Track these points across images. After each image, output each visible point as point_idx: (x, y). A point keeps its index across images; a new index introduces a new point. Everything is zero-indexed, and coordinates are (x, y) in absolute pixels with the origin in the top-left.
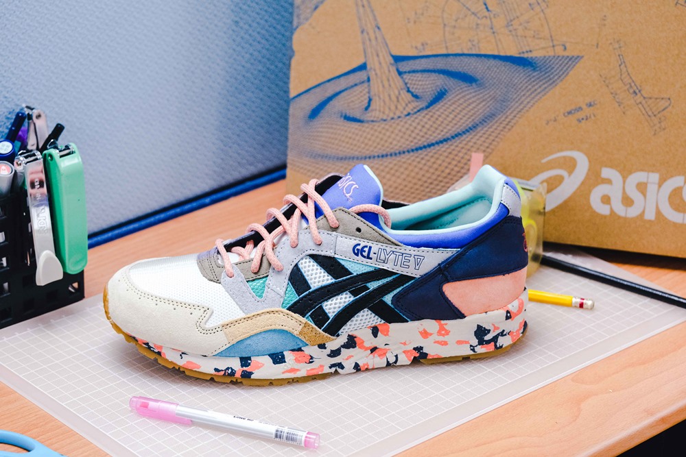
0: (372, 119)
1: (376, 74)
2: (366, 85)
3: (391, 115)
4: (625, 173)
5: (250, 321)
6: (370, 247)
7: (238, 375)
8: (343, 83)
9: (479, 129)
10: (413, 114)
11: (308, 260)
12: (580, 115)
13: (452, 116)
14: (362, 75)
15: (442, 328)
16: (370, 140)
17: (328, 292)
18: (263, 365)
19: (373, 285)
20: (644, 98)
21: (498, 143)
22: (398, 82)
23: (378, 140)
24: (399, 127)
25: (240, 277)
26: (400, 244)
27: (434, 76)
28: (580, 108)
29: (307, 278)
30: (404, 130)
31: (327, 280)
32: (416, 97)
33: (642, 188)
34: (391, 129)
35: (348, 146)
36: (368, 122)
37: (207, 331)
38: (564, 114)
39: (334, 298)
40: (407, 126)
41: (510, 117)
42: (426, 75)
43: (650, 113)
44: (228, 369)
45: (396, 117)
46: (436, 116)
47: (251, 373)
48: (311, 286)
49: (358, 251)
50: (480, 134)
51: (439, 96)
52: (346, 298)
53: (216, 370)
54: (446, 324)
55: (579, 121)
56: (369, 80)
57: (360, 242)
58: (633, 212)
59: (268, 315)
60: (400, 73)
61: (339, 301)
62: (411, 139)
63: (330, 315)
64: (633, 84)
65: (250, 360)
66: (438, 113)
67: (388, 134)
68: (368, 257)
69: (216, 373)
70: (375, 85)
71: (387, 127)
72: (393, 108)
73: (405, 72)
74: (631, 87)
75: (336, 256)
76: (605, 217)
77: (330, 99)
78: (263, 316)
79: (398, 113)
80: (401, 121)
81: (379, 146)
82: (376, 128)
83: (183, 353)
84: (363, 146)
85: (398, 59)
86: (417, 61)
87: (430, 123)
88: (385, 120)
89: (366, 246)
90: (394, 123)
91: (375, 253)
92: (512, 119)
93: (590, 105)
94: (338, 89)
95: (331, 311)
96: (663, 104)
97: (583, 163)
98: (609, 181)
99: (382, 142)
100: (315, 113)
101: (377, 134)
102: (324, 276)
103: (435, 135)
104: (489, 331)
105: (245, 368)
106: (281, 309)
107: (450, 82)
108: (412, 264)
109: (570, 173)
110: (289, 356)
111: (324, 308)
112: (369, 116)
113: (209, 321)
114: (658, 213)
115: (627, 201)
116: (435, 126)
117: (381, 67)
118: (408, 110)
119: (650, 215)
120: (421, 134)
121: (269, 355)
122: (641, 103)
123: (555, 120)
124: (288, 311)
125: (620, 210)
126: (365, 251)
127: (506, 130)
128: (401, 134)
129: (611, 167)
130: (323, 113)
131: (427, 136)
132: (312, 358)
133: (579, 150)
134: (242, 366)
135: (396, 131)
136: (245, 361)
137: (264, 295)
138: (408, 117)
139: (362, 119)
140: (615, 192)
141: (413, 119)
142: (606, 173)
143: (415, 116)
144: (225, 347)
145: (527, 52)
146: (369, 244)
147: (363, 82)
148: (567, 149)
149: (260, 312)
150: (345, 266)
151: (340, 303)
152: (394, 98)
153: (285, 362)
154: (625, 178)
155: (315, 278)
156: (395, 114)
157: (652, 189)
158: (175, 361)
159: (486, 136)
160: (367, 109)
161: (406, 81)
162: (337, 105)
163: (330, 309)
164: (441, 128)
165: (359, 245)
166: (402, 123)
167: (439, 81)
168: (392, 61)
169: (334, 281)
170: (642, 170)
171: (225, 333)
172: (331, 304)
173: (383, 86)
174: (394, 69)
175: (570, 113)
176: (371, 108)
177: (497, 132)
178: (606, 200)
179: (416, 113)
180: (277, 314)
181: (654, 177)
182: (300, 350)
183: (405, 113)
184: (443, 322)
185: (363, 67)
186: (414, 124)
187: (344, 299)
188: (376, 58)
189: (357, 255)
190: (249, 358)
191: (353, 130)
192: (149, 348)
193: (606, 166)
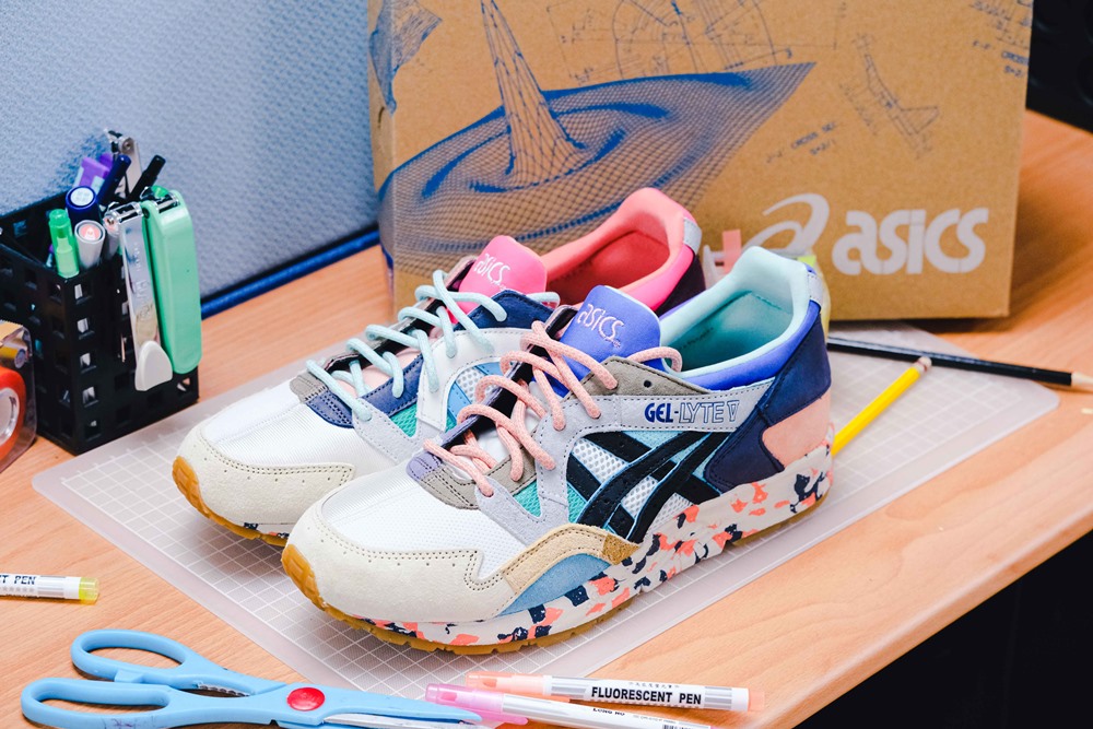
0: (516, 185)
1: (520, 121)
2: (505, 138)
3: (545, 176)
4: (879, 214)
5: (535, 555)
6: (669, 405)
7: (531, 635)
8: (471, 139)
9: (673, 180)
10: (577, 171)
11: (584, 444)
12: (815, 143)
13: (633, 167)
14: (498, 125)
15: (759, 491)
16: (515, 214)
17: (624, 483)
18: (562, 611)
19: (679, 458)
20: (902, 110)
21: (702, 195)
22: (552, 127)
23: (527, 214)
24: (557, 192)
25: (502, 494)
26: (706, 390)
27: (604, 114)
28: (815, 135)
29: (590, 470)
30: (564, 194)
31: (619, 465)
32: (580, 146)
33: (903, 232)
34: (545, 196)
35: (483, 227)
36: (511, 189)
37: (482, 585)
38: (792, 146)
39: (634, 489)
40: (568, 188)
41: (717, 158)
42: (592, 113)
43: (910, 130)
44: (517, 630)
45: (552, 177)
46: (609, 170)
47: (548, 628)
48: (600, 480)
49: (652, 415)
50: (674, 187)
51: (614, 141)
52: (649, 485)
53: (501, 637)
54: (763, 486)
55: (813, 152)
56: (509, 130)
57: (652, 402)
58: (891, 267)
59: (557, 539)
60: (554, 116)
61: (641, 491)
62: (575, 206)
63: (633, 515)
64: (886, 93)
65: (544, 609)
66: (613, 165)
67: (541, 203)
68: (669, 420)
69: (502, 641)
70: (520, 137)
71: (539, 194)
72: (547, 165)
73: (563, 113)
74: (883, 97)
75: (624, 429)
76: (853, 278)
77: (453, 164)
78: (550, 542)
79: (555, 172)
80: (560, 183)
81: (530, 222)
82: (523, 196)
83: (449, 625)
84: (505, 224)
85: (550, 96)
86: (579, 96)
87: (602, 180)
88: (535, 185)
89: (663, 405)
90: (549, 186)
91: (676, 412)
92: (719, 161)
93: (828, 128)
94: (463, 150)
95: (634, 509)
96: (928, 115)
97: (820, 207)
98: (857, 229)
99: (534, 216)
100: (432, 186)
101: (525, 205)
102: (613, 462)
103: (610, 196)
104: (808, 479)
105: (539, 623)
106: (569, 525)
107: (629, 119)
108: (726, 415)
109: (804, 224)
110: (591, 588)
111: (624, 507)
112: (513, 181)
113: (483, 570)
114: (926, 263)
115: (883, 252)
116: (609, 183)
117: (527, 112)
118: (569, 165)
119: (915, 267)
120: (590, 196)
121: (566, 595)
122: (897, 117)
123: (780, 155)
124: (581, 526)
125: (874, 265)
126: (662, 413)
127: (712, 177)
128: (560, 201)
129: (860, 209)
130: (445, 184)
131: (598, 199)
132: (616, 582)
133: (815, 191)
134: (535, 621)
135: (553, 198)
136: (537, 613)
137: (541, 509)
138: (569, 176)
139: (502, 186)
140: (866, 242)
141: (576, 178)
142: (854, 218)
143: (580, 173)
144: (510, 603)
145: (737, 65)
146: (666, 402)
147: (501, 134)
148: (798, 193)
149: (545, 537)
150: (638, 439)
151: (643, 494)
152: (547, 151)
153: (588, 598)
154: (879, 222)
155: (603, 467)
156: (550, 173)
157: (916, 232)
158: (438, 640)
159: (683, 188)
160: (508, 171)
161: (564, 125)
162: (466, 170)
163: (632, 506)
164: (617, 186)
165: (652, 405)
166: (561, 186)
167: (613, 119)
168: (543, 100)
169: (626, 465)
170: (902, 208)
171: (508, 582)
172: (633, 499)
173: (531, 137)
174: (546, 109)
175: (799, 142)
176: (514, 170)
177: (699, 180)
178: (854, 254)
179: (581, 168)
180: (567, 535)
181: (919, 215)
182: (602, 575)
183: (565, 170)
184: (760, 483)
185: (499, 113)
186: (579, 185)
187: (646, 488)
188: (518, 98)
189: (652, 420)
190: (542, 607)
191: (490, 204)
192: (396, 629)
193: (853, 209)
